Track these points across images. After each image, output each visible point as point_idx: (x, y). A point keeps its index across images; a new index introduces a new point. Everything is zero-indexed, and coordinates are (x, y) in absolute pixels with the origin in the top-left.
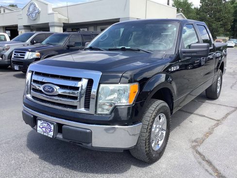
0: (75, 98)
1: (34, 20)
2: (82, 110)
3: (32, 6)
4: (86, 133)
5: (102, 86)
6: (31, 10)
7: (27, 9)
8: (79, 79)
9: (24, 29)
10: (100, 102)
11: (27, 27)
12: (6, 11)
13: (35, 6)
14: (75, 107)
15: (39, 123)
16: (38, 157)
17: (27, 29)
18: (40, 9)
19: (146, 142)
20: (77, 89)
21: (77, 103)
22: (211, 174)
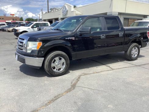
1: (65, 15)
2: (24, 51)
4: (24, 59)
5: (29, 42)
6: (64, 9)
8: (24, 39)
10: (28, 48)
11: (62, 19)
12: (56, 10)
13: (66, 8)
14: (22, 50)
15: (16, 55)
18: (68, 9)
20: (23, 43)
21: (22, 48)
22: (72, 83)
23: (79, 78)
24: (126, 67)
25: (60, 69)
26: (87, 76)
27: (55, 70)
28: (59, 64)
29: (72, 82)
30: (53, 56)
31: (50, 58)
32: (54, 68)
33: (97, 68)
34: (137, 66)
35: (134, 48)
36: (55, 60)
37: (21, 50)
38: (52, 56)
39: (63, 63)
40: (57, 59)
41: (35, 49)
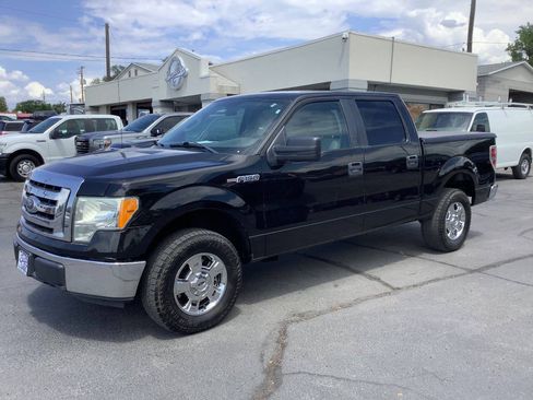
0: (52, 217)
1: (178, 89)
2: (59, 235)
3: (175, 63)
5: (82, 199)
6: (173, 70)
7: (165, 69)
8: (58, 189)
9: (161, 107)
10: (78, 222)
11: (167, 103)
12: (140, 73)
13: (179, 64)
14: (51, 230)
15: (20, 253)
16: (30, 310)
17: (167, 107)
19: (156, 295)
20: (54, 203)
21: (52, 224)
22: (262, 361)
23: (284, 333)
24: (438, 280)
25: (206, 301)
26: (310, 322)
27: (187, 308)
28: (204, 283)
29: (262, 356)
30: (179, 250)
31: (171, 259)
32: (183, 299)
33: (336, 286)
34: (472, 271)
35: (452, 206)
36: (187, 266)
37: (45, 234)
38: (175, 254)
39: (219, 276)
40: (194, 261)
41: (112, 226)
